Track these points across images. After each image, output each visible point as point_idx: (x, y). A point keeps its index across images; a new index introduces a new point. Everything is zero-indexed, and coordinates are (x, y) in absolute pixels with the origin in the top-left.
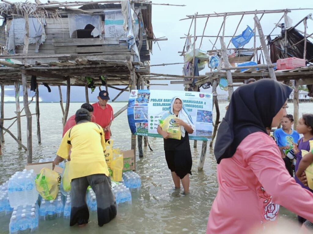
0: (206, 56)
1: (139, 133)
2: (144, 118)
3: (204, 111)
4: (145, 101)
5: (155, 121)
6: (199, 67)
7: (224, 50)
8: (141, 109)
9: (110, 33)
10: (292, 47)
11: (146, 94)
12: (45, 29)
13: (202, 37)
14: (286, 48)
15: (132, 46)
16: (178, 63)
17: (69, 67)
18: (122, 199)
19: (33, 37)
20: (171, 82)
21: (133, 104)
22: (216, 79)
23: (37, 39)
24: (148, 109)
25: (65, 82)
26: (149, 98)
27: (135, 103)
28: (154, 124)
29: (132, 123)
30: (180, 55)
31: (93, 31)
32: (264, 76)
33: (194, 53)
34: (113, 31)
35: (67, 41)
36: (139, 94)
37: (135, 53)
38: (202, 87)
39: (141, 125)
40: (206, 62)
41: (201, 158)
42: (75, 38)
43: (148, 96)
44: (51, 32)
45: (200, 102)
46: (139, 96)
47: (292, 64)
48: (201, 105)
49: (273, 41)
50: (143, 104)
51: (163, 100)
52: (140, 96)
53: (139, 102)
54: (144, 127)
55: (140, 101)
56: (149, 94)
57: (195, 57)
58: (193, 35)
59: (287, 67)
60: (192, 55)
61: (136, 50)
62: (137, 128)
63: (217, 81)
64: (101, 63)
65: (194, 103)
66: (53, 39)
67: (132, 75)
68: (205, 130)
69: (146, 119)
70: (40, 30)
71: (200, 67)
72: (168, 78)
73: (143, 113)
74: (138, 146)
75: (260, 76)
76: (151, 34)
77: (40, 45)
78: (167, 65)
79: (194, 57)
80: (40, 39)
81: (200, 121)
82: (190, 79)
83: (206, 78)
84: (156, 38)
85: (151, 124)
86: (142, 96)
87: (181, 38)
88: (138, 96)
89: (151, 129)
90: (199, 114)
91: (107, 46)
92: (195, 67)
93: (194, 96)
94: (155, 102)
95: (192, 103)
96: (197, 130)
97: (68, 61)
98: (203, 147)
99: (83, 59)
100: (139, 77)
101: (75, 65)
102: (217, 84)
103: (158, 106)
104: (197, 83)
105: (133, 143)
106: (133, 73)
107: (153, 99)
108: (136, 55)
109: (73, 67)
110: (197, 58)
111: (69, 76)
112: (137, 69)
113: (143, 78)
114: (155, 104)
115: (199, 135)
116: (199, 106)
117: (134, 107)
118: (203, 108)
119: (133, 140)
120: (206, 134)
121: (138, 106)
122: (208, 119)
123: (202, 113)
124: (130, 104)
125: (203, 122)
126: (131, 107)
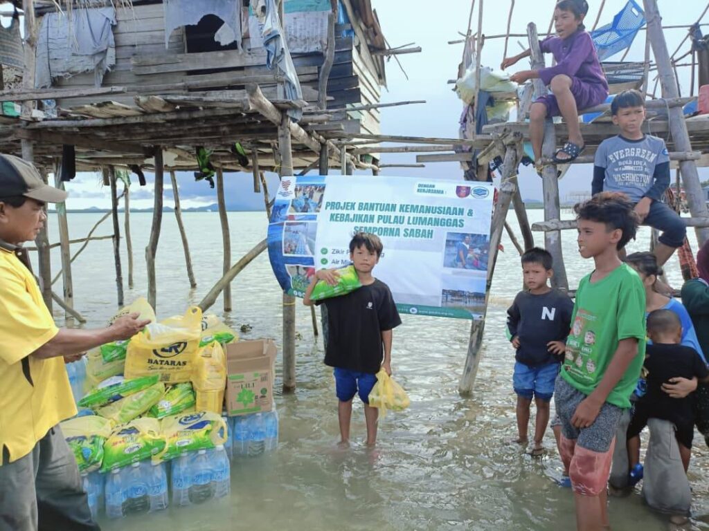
0: (510, 86)
1: (298, 291)
2: (305, 252)
3: (466, 234)
4: (312, 208)
5: (333, 262)
6: (492, 117)
8: (301, 227)
12: (114, 34)
13: (507, 39)
15: (278, 58)
16: (408, 103)
17: (127, 119)
18: (199, 476)
19: (87, 55)
20: (417, 157)
22: (512, 145)
23: (98, 59)
24: (316, 229)
25: (152, 161)
26: (321, 199)
27: (288, 213)
29: (278, 266)
30: (453, 90)
31: (219, 31)
33: (479, 80)
35: (162, 61)
36: (298, 188)
39: (300, 272)
40: (510, 103)
41: (468, 362)
42: (183, 52)
43: (320, 194)
44: (128, 42)
45: (455, 209)
46: (298, 195)
48: (459, 217)
51: (356, 206)
53: (299, 209)
54: (308, 277)
57: (480, 90)
60: (473, 84)
61: (288, 70)
62: (291, 278)
63: (515, 150)
64: (204, 108)
65: (441, 213)
66: (133, 58)
67: (282, 136)
68: (466, 290)
69: (311, 256)
70: (104, 37)
72: (413, 147)
73: (303, 238)
74: (322, 321)
76: (377, 37)
77: (104, 73)
79: (478, 90)
80: (104, 58)
81: (454, 265)
82: (469, 147)
84: (392, 47)
86: (304, 194)
87: (450, 43)
88: (296, 194)
90: (451, 243)
91: (256, 69)
92: (479, 116)
93: (442, 192)
94: (335, 210)
95: (435, 213)
96: (444, 291)
97: (110, 103)
98: (472, 332)
99: (151, 97)
100: (323, 145)
101: (139, 113)
102: (516, 157)
103: (344, 222)
104: (481, 157)
105: (286, 315)
106: (285, 132)
107: (332, 203)
108: (289, 82)
109: (136, 119)
110: (485, 92)
111: (159, 146)
112: (294, 120)
113: (343, 147)
114: (337, 217)
115: (450, 304)
116: (452, 222)
117: (285, 224)
118: (463, 227)
119: (286, 308)
120: (469, 301)
121: (294, 219)
122: (476, 258)
123: (458, 241)
124: (276, 214)
125: (463, 268)
126: (277, 221)
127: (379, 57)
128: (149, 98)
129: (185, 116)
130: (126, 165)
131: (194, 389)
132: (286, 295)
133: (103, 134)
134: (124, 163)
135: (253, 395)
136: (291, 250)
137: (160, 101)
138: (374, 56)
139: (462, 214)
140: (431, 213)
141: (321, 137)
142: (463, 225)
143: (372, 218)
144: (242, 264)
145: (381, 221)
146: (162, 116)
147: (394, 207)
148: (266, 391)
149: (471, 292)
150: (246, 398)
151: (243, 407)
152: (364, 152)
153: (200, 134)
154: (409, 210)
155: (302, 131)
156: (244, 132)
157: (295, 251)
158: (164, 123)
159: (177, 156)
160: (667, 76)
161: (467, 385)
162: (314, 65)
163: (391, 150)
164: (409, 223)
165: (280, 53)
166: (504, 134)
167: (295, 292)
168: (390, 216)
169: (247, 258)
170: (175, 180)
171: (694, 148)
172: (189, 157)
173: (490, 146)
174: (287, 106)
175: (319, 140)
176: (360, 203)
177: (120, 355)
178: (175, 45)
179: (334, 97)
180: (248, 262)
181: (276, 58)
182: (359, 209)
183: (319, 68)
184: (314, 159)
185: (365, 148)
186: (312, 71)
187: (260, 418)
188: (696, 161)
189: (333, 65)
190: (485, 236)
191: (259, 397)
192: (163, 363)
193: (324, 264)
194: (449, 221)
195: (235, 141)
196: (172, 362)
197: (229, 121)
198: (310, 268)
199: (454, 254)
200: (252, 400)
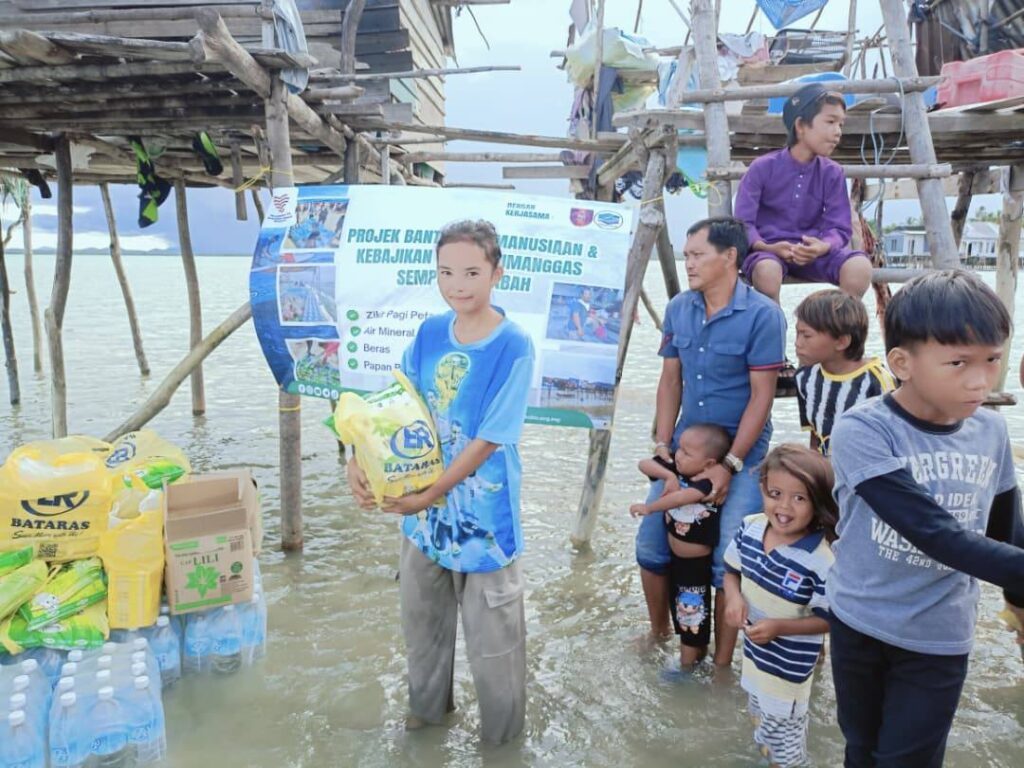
0: (649, 60)
1: (306, 384)
2: (321, 318)
3: (585, 287)
4: (326, 240)
5: (367, 331)
7: (702, 8)
8: (309, 275)
10: (1010, 26)
11: (332, 206)
14: (984, 30)
16: (489, 69)
20: (505, 170)
22: (659, 147)
24: (334, 277)
26: (340, 224)
27: (283, 251)
28: (360, 348)
29: (273, 341)
30: (559, 67)
32: (877, 135)
33: (601, 47)
36: (302, 206)
37: (273, 10)
39: (312, 351)
40: (648, 88)
41: (585, 500)
43: (338, 216)
45: (568, 244)
46: (302, 217)
47: (1009, 78)
48: (573, 259)
49: (932, 6)
50: (316, 254)
51: (402, 236)
54: (325, 359)
55: (304, 240)
56: (343, 206)
57: (603, 65)
59: (989, 94)
60: (592, 59)
62: (296, 362)
63: (664, 156)
64: (128, 61)
65: (544, 250)
67: (273, 117)
68: (582, 378)
69: (331, 323)
72: (497, 154)
73: (315, 294)
75: (860, 132)
79: (600, 65)
81: (563, 336)
82: (585, 154)
83: (625, 146)
85: (352, 347)
86: (311, 216)
88: (298, 217)
89: (350, 370)
90: (560, 300)
92: (600, 105)
93: (547, 216)
94: (365, 242)
95: (535, 249)
96: (545, 379)
98: (592, 452)
99: (20, 31)
100: (350, 141)
101: (8, 65)
102: (665, 168)
103: (380, 263)
104: (603, 172)
105: (285, 428)
106: (277, 110)
107: (360, 230)
108: (282, 20)
110: (611, 68)
111: (61, 133)
112: (294, 89)
113: (384, 148)
114: (368, 256)
116: (563, 265)
117: (278, 269)
118: (582, 275)
119: (284, 417)
120: (587, 397)
121: (294, 262)
122: (600, 324)
123: (572, 297)
124: (261, 252)
125: (577, 340)
126: (265, 265)
127: (443, 9)
128: (17, 34)
129: (93, 73)
130: (17, 170)
131: (106, 570)
132: (284, 393)
134: (11, 165)
135: (216, 576)
136: (295, 315)
137: (40, 40)
138: (435, 6)
139: (580, 254)
140: (528, 250)
141: (346, 128)
142: (580, 271)
143: (428, 257)
144: (214, 340)
146: (49, 73)
148: (241, 566)
149: (590, 382)
150: (203, 582)
151: (199, 598)
152: (419, 160)
153: (132, 113)
155: (313, 117)
156: (210, 111)
157: (302, 316)
158: (56, 88)
159: (93, 150)
160: (901, 41)
161: (584, 532)
162: (335, 8)
163: (462, 158)
166: (646, 130)
167: (301, 388)
169: (223, 328)
170: (108, 200)
171: (941, 160)
172: (120, 156)
173: (621, 151)
174: (278, 60)
175: (342, 131)
176: (408, 231)
179: (371, 65)
180: (224, 337)
182: (406, 241)
183: (343, 13)
184: (335, 168)
185: (421, 154)
186: (332, 18)
188: (942, 180)
189: (365, 10)
190: (616, 291)
191: (227, 578)
192: (43, 526)
193: (355, 335)
194: (558, 264)
195: (196, 129)
196: (60, 523)
197: (178, 87)
198: (332, 343)
199: (565, 318)
200: (215, 584)
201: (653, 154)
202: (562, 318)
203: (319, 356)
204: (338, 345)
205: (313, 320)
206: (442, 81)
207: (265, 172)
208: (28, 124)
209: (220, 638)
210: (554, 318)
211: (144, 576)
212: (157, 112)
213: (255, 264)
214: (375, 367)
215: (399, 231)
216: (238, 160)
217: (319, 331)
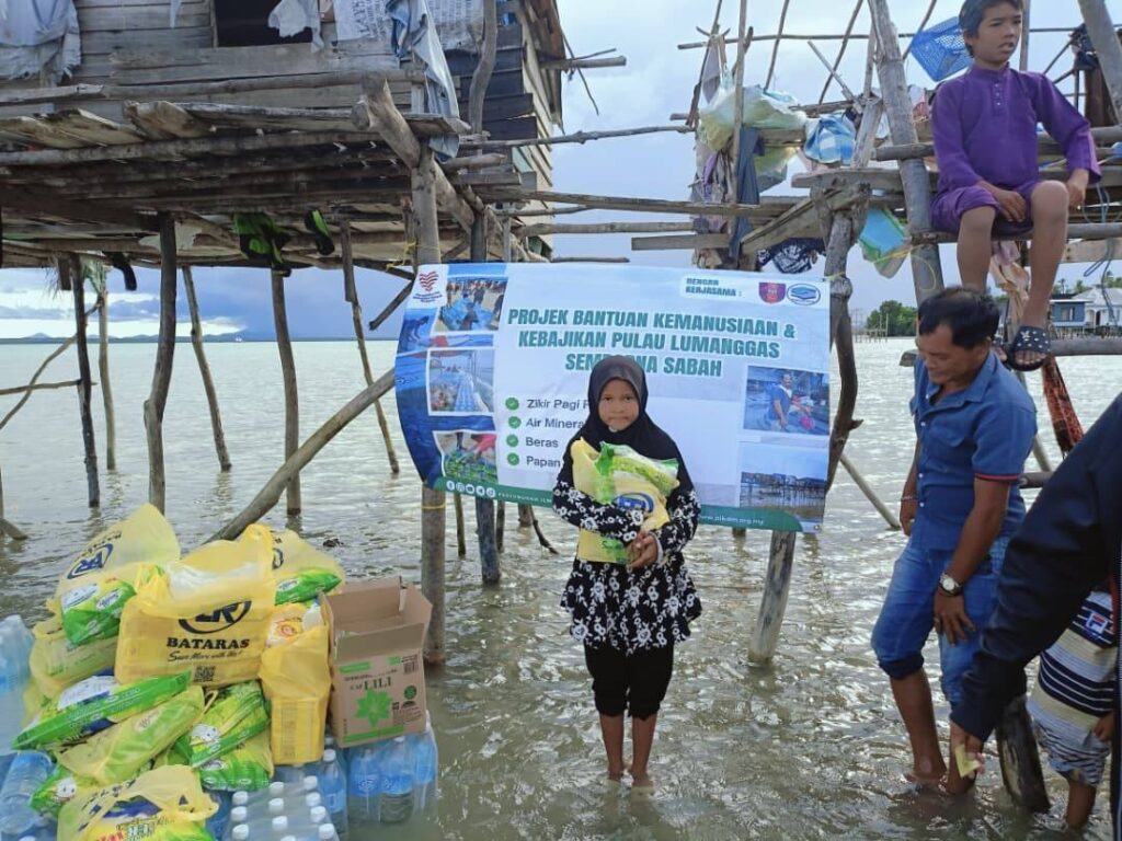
0: (793, 118)
1: (456, 481)
2: (475, 408)
3: (784, 370)
4: (483, 322)
5: (530, 422)
6: (759, 173)
8: (461, 360)
9: (361, 16)
11: (489, 285)
12: (77, 9)
13: (777, 43)
15: (414, 35)
17: (110, 151)
19: (24, 46)
20: (634, 239)
21: (423, 338)
22: (847, 209)
23: (46, 53)
24: (493, 363)
25: (154, 242)
26: (499, 305)
27: (434, 334)
28: (522, 441)
29: (418, 433)
31: (277, 10)
33: (740, 105)
34: (369, 8)
35: (171, 61)
36: (453, 285)
37: (426, 73)
38: (771, 263)
39: (464, 445)
40: (791, 149)
41: (767, 608)
42: (211, 45)
43: (497, 296)
44: (104, 24)
45: (760, 323)
46: (454, 298)
48: (769, 339)
50: (471, 337)
51: (570, 318)
52: (458, 296)
53: (454, 323)
54: (480, 453)
55: (458, 322)
58: (734, 34)
60: (730, 116)
61: (433, 58)
62: (443, 456)
63: (851, 219)
64: (266, 132)
65: (734, 331)
66: (115, 53)
67: (421, 188)
68: (788, 473)
69: (486, 413)
70: (58, 13)
71: (765, 173)
73: (469, 380)
76: (553, 35)
77: (59, 80)
78: (596, 139)
79: (740, 126)
80: (59, 53)
81: (763, 426)
82: (720, 225)
83: (794, 209)
84: (576, 56)
85: (513, 441)
86: (465, 296)
87: (681, 47)
88: (449, 298)
89: (509, 465)
90: (757, 386)
93: (733, 293)
94: (528, 324)
95: (723, 329)
96: (745, 476)
97: (77, 113)
99: (160, 102)
100: (478, 213)
101: (133, 139)
103: (546, 347)
104: (751, 240)
105: (429, 528)
106: (425, 180)
107: (522, 311)
108: (434, 84)
109: (129, 151)
110: (751, 128)
111: (169, 212)
112: (444, 157)
113: (505, 221)
114: (532, 338)
115: (756, 502)
116: (757, 347)
117: (429, 354)
118: (780, 358)
119: (429, 516)
120: (795, 496)
121: (446, 345)
122: (806, 412)
123: (771, 383)
124: (409, 335)
125: (781, 431)
126: (413, 349)
127: (552, 74)
128: (156, 106)
129: (228, 146)
130: (102, 254)
131: (267, 696)
132: (428, 490)
133: (59, 182)
134: (96, 249)
135: (388, 702)
136: (446, 404)
137: (179, 112)
139: (775, 333)
140: (715, 331)
141: (479, 200)
142: (777, 355)
143: (601, 339)
145: (619, 344)
146: (181, 148)
147: (643, 320)
148: (415, 690)
149: (798, 478)
150: (374, 709)
151: (368, 728)
152: (534, 233)
153: (250, 188)
154: (672, 324)
155: (449, 188)
156: (335, 185)
157: (454, 405)
158: (183, 164)
159: (199, 231)
161: (765, 649)
163: (586, 230)
164: (673, 348)
165: (419, 26)
166: (828, 191)
167: (450, 484)
168: (637, 336)
170: (191, 285)
172: (223, 236)
173: (785, 215)
174: (432, 126)
175: (473, 204)
176: (576, 312)
177: (105, 629)
178: (194, 31)
179: (492, 133)
181: (411, 36)
182: (575, 322)
185: (541, 226)
187: (402, 748)
189: (493, 74)
190: (821, 376)
191: (401, 703)
192: (201, 645)
193: (515, 427)
194: (751, 345)
195: (315, 204)
196: (218, 641)
197: (314, 159)
198: (487, 435)
199: (766, 406)
200: (387, 712)
201: (838, 217)
202: (760, 406)
203: (473, 449)
204: (493, 439)
205: (468, 411)
206: (549, 150)
207: (410, 248)
208: (139, 204)
209: (391, 775)
210: (751, 406)
211: (313, 703)
212: (277, 187)
213: (402, 348)
214: (539, 463)
215: (566, 312)
216: (347, 236)
217: (474, 423)
